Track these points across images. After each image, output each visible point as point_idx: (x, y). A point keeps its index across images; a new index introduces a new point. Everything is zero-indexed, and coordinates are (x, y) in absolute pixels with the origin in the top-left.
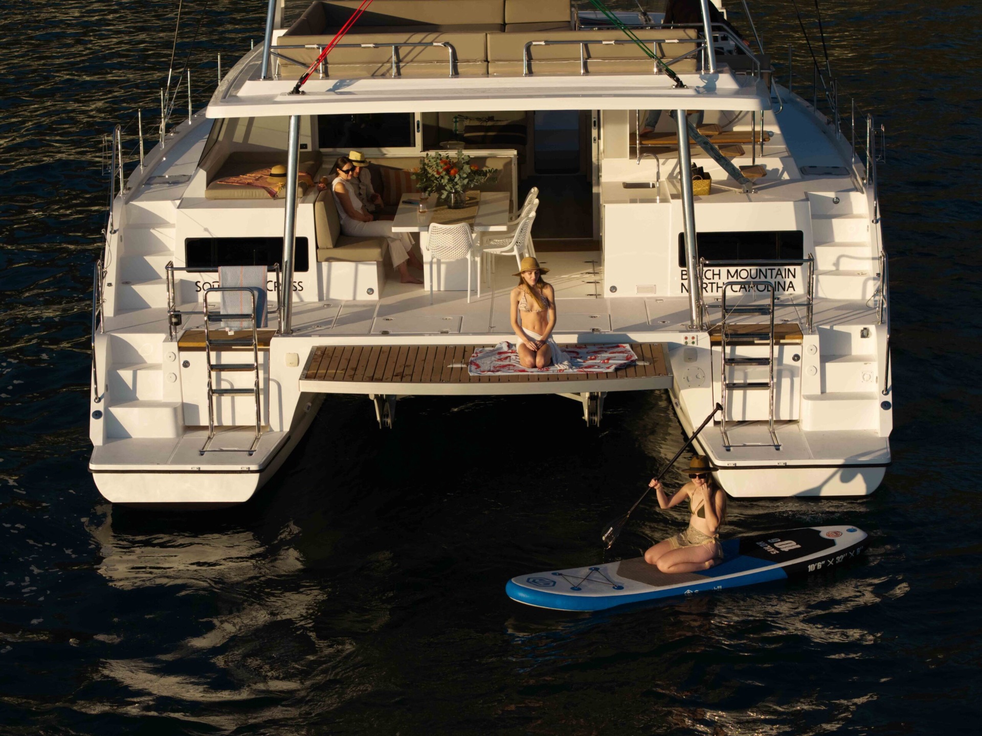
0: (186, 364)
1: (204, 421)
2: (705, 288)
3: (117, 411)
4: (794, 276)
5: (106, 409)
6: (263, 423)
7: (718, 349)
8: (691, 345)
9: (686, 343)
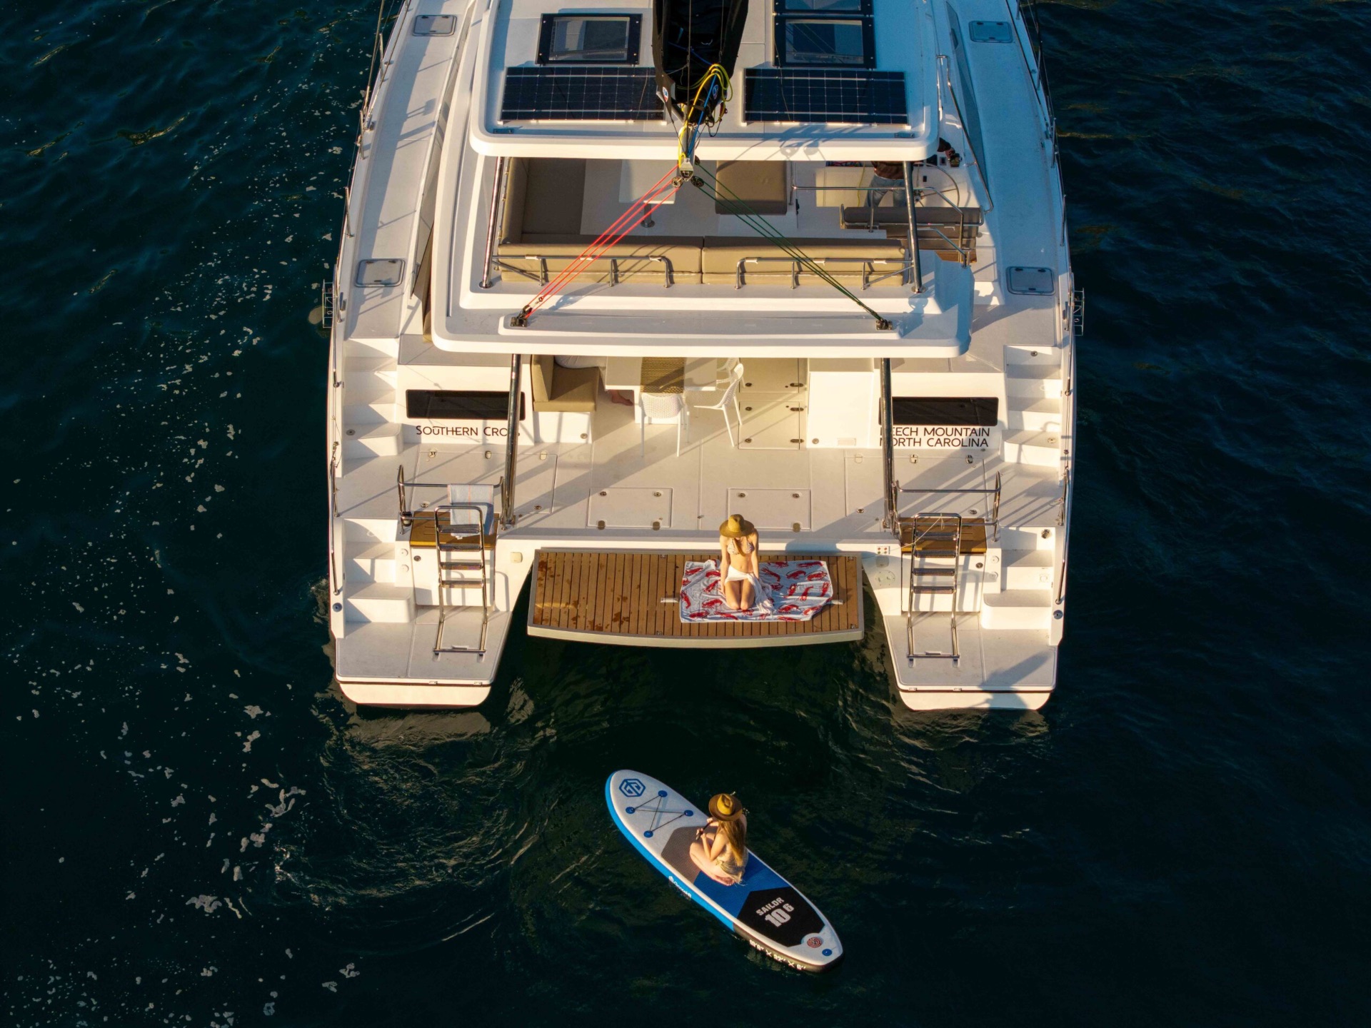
0: (417, 558)
1: (436, 602)
2: (903, 443)
3: (355, 602)
4: (988, 435)
5: (345, 598)
6: (488, 604)
7: (909, 557)
8: (884, 554)
9: (879, 553)
